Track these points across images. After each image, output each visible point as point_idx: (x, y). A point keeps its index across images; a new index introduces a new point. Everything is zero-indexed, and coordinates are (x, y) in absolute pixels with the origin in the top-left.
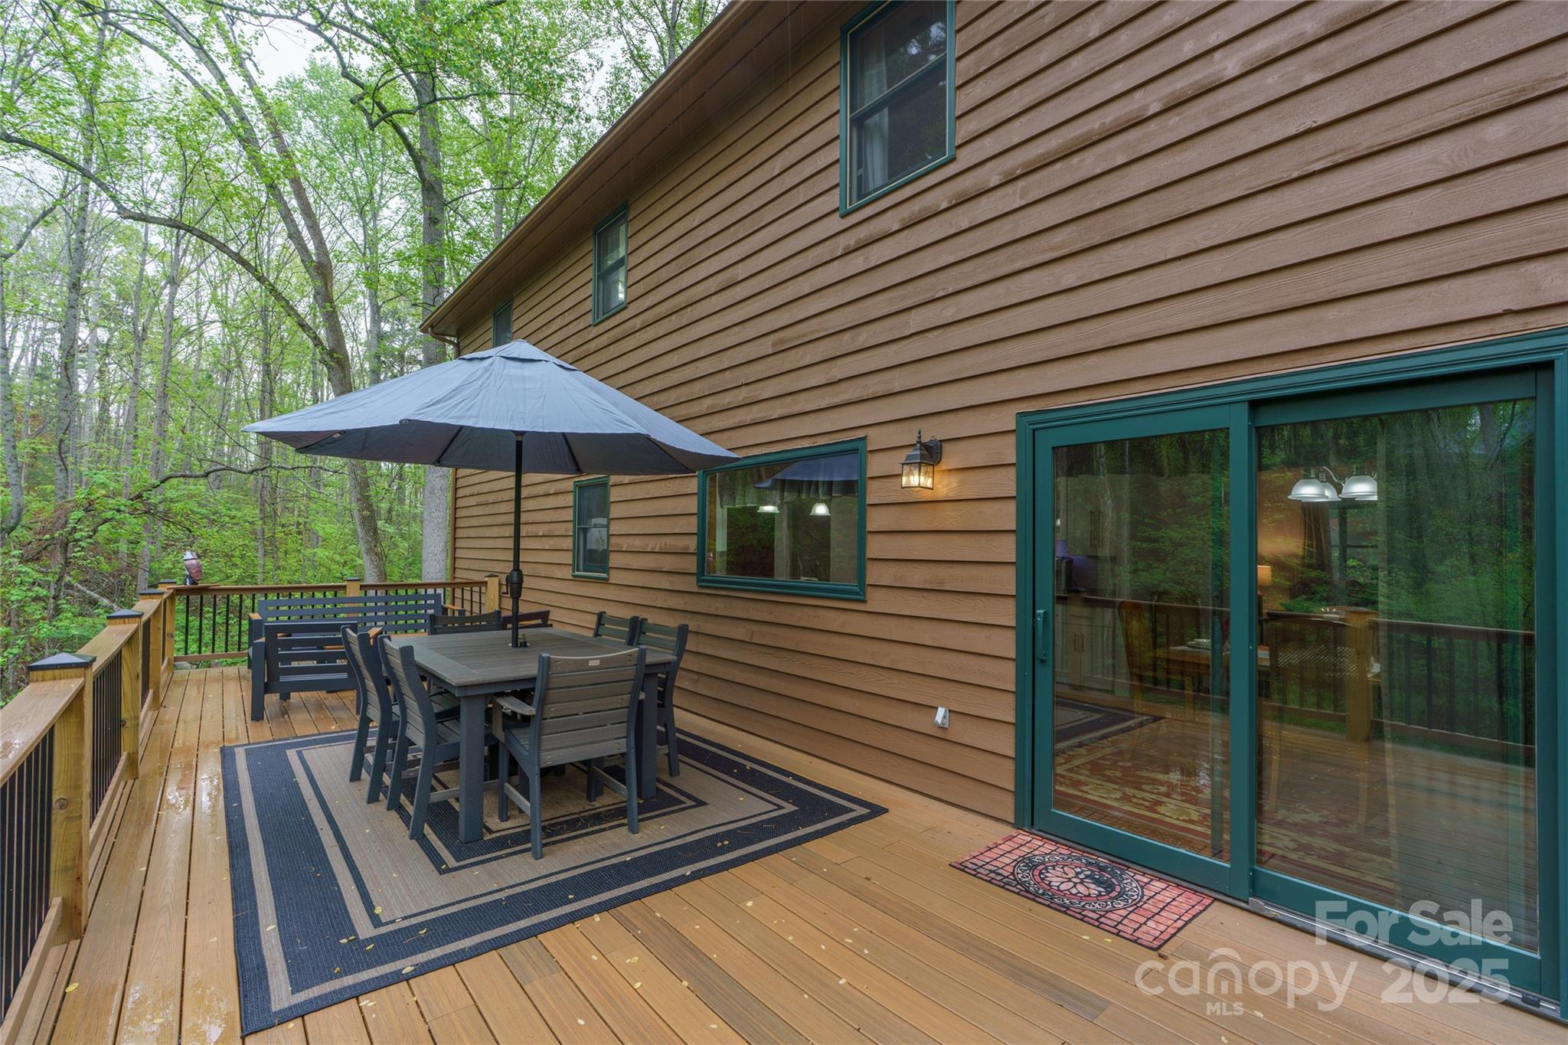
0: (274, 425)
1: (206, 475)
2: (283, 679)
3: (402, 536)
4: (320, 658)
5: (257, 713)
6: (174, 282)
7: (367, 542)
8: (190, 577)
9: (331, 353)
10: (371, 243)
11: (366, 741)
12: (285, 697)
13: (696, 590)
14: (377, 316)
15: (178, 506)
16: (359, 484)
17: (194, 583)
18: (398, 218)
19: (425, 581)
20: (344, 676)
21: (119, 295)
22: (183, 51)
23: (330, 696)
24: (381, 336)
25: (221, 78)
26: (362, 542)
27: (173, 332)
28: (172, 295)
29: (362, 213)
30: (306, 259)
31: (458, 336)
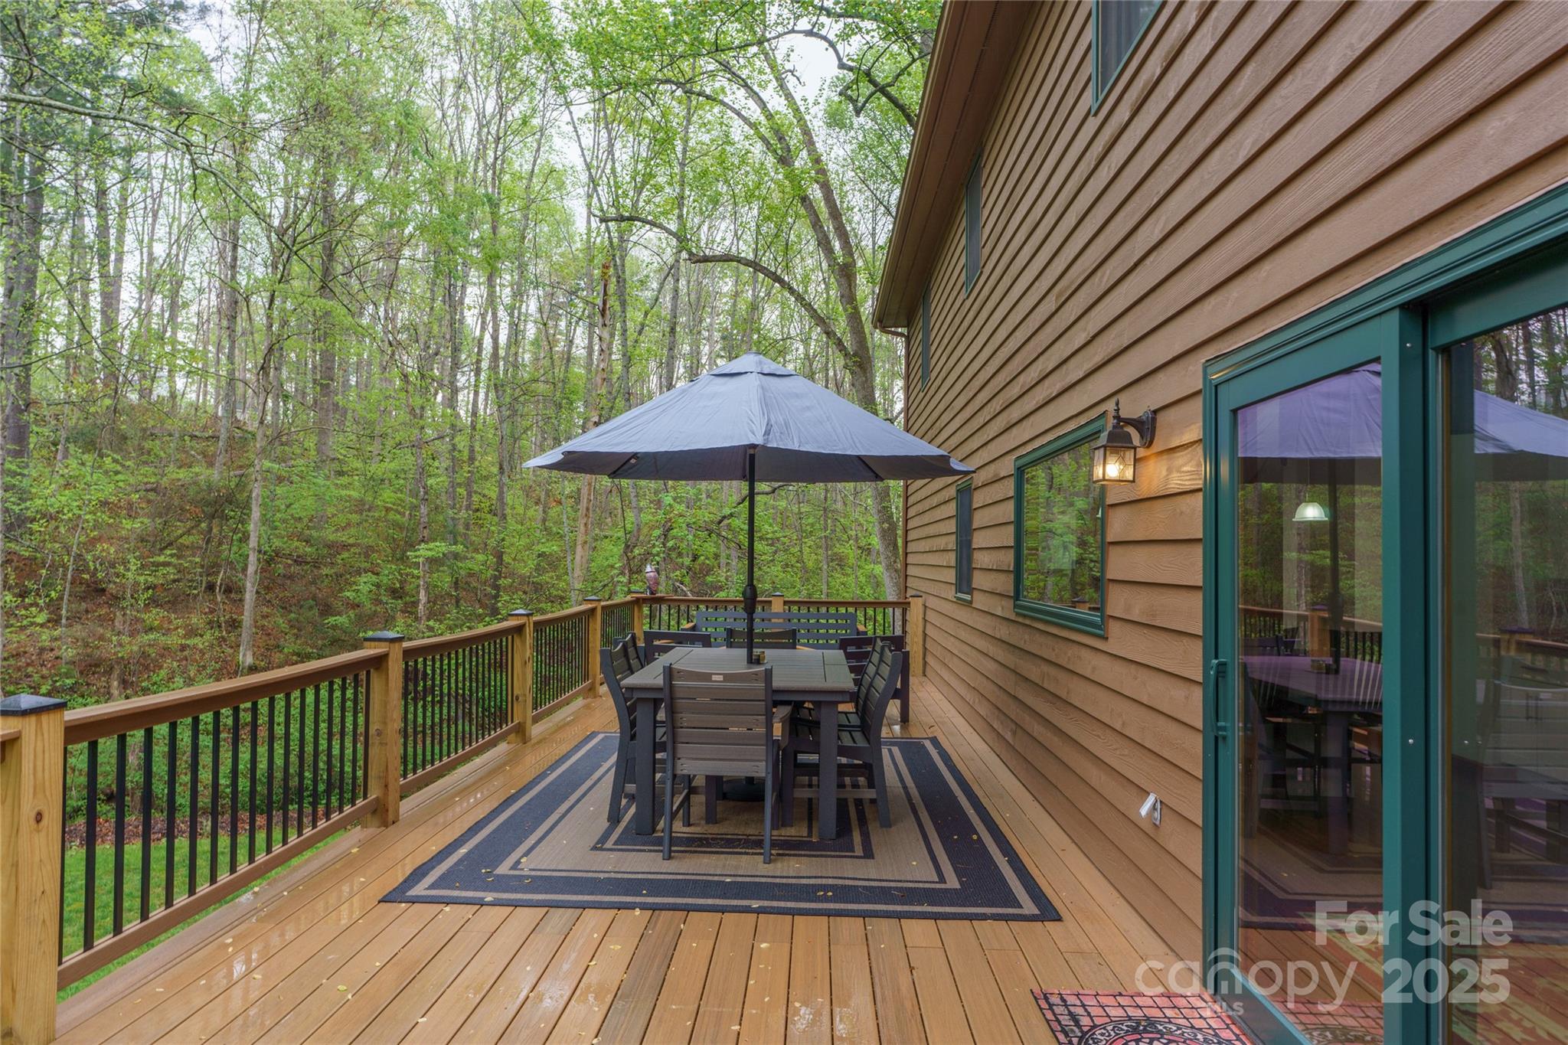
7: (887, 557)
9: (853, 357)
13: (1013, 617)
16: (880, 494)
17: (653, 593)
30: (832, 263)
31: (908, 325)
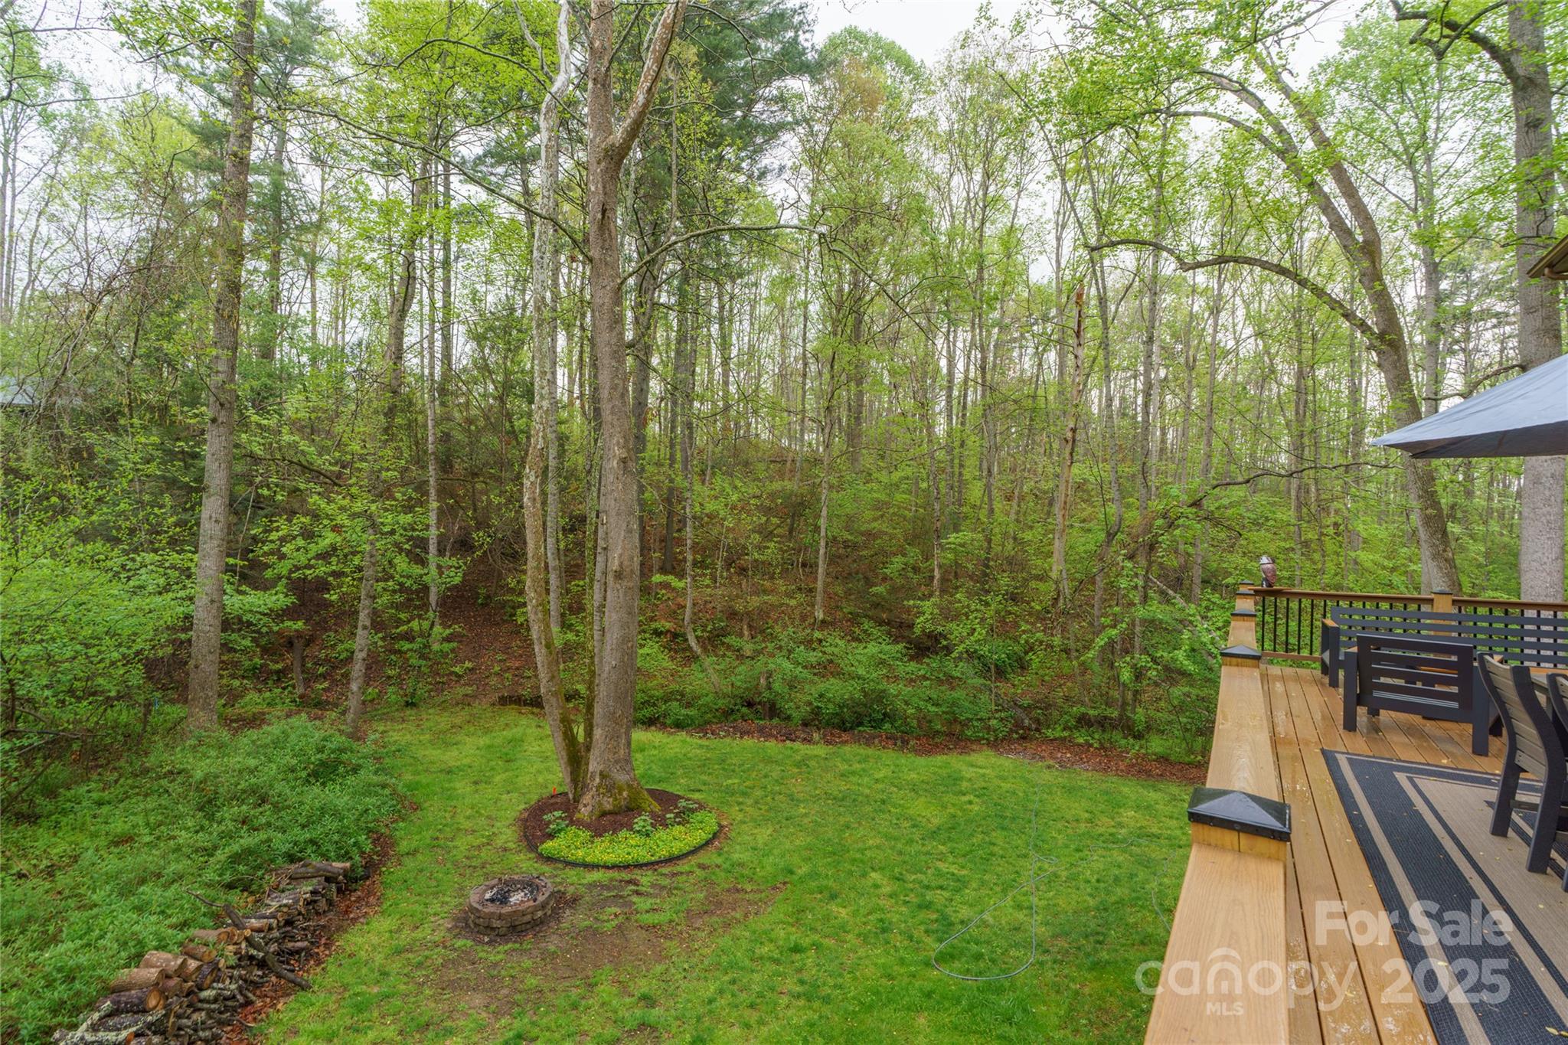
0: (1406, 435)
1: (1248, 481)
2: (1376, 694)
3: (1471, 537)
4: (1411, 679)
5: (1350, 725)
6: (1215, 311)
7: (1433, 545)
8: (1266, 580)
9: (1381, 336)
10: (1425, 195)
11: (1514, 794)
12: (1374, 712)
14: (1434, 273)
15: (1229, 512)
16: (1420, 478)
17: (1270, 585)
18: (1462, 146)
19: (1524, 599)
20: (1455, 705)
21: (1172, 336)
22: (1228, 102)
23: (1429, 723)
24: (1439, 299)
25: (1259, 104)
26: (1424, 546)
27: (1216, 353)
28: (1216, 324)
29: (1411, 164)
30: (1349, 243)
